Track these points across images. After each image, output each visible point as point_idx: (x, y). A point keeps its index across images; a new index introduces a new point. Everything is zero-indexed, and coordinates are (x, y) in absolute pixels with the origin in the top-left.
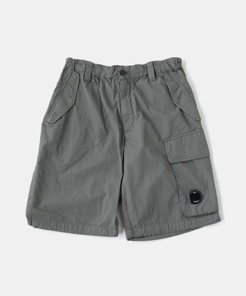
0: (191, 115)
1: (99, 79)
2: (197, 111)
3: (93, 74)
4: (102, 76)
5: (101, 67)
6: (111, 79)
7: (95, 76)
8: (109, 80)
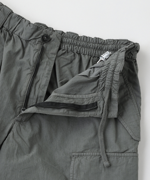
0: (128, 129)
1: (11, 36)
2: (139, 125)
3: (6, 26)
4: (17, 33)
5: (20, 19)
6: (27, 41)
7: (7, 30)
8: (24, 42)
